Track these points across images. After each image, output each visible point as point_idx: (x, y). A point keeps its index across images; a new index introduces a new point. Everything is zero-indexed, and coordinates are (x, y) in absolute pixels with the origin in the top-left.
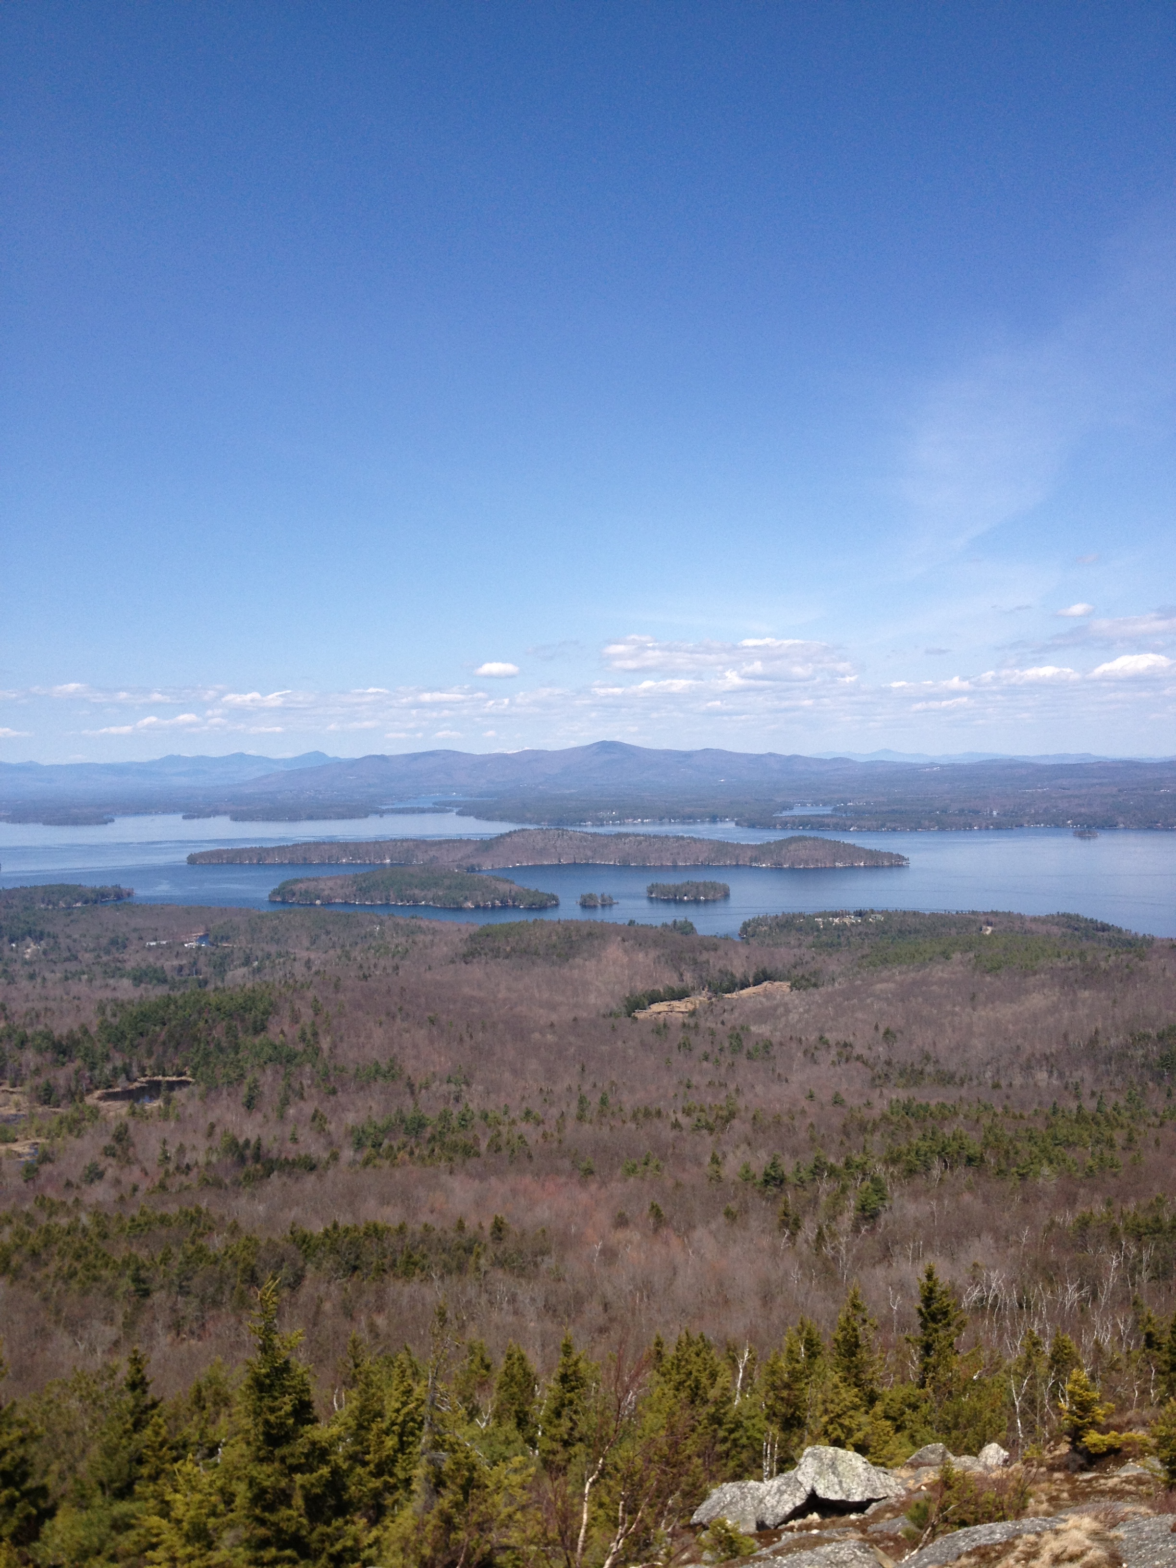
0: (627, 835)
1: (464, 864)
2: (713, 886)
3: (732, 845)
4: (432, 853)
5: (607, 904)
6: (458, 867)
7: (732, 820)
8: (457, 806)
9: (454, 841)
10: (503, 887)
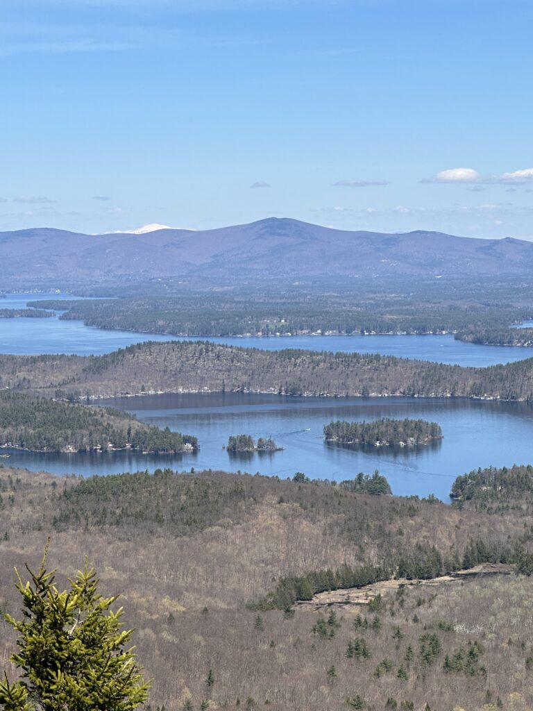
0: (298, 353)
1: (65, 389)
2: (418, 427)
3: (448, 368)
4: (22, 375)
5: (267, 450)
6: (58, 395)
7: (451, 333)
8: (60, 309)
9: (54, 358)
10: (121, 424)
